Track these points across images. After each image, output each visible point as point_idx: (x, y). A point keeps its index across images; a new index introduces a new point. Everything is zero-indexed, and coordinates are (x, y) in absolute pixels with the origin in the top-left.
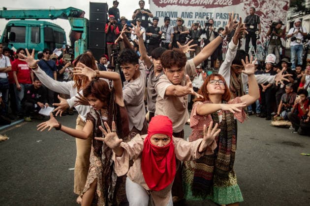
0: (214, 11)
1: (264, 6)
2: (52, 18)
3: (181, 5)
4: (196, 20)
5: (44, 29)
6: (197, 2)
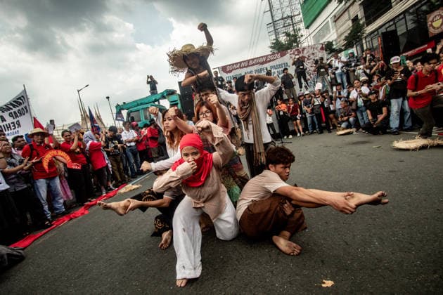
1: (305, 51)
2: (156, 100)
6: (254, 62)
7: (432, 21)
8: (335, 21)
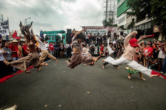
0: (99, 30)
1: (113, 28)
2: (57, 33)
3: (91, 29)
4: (95, 33)
5: (55, 36)
6: (95, 28)
7: (155, 28)
8: (127, 18)
